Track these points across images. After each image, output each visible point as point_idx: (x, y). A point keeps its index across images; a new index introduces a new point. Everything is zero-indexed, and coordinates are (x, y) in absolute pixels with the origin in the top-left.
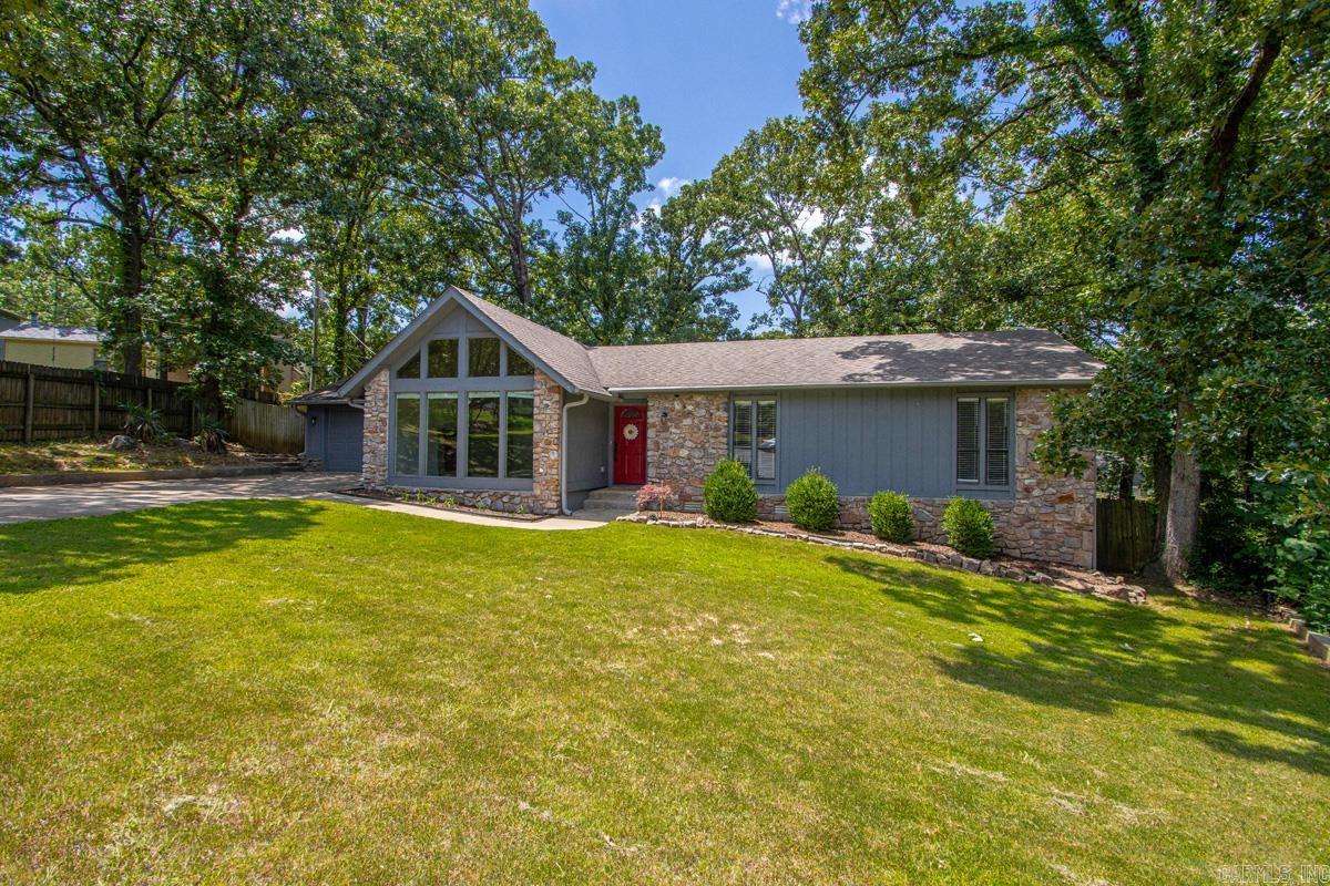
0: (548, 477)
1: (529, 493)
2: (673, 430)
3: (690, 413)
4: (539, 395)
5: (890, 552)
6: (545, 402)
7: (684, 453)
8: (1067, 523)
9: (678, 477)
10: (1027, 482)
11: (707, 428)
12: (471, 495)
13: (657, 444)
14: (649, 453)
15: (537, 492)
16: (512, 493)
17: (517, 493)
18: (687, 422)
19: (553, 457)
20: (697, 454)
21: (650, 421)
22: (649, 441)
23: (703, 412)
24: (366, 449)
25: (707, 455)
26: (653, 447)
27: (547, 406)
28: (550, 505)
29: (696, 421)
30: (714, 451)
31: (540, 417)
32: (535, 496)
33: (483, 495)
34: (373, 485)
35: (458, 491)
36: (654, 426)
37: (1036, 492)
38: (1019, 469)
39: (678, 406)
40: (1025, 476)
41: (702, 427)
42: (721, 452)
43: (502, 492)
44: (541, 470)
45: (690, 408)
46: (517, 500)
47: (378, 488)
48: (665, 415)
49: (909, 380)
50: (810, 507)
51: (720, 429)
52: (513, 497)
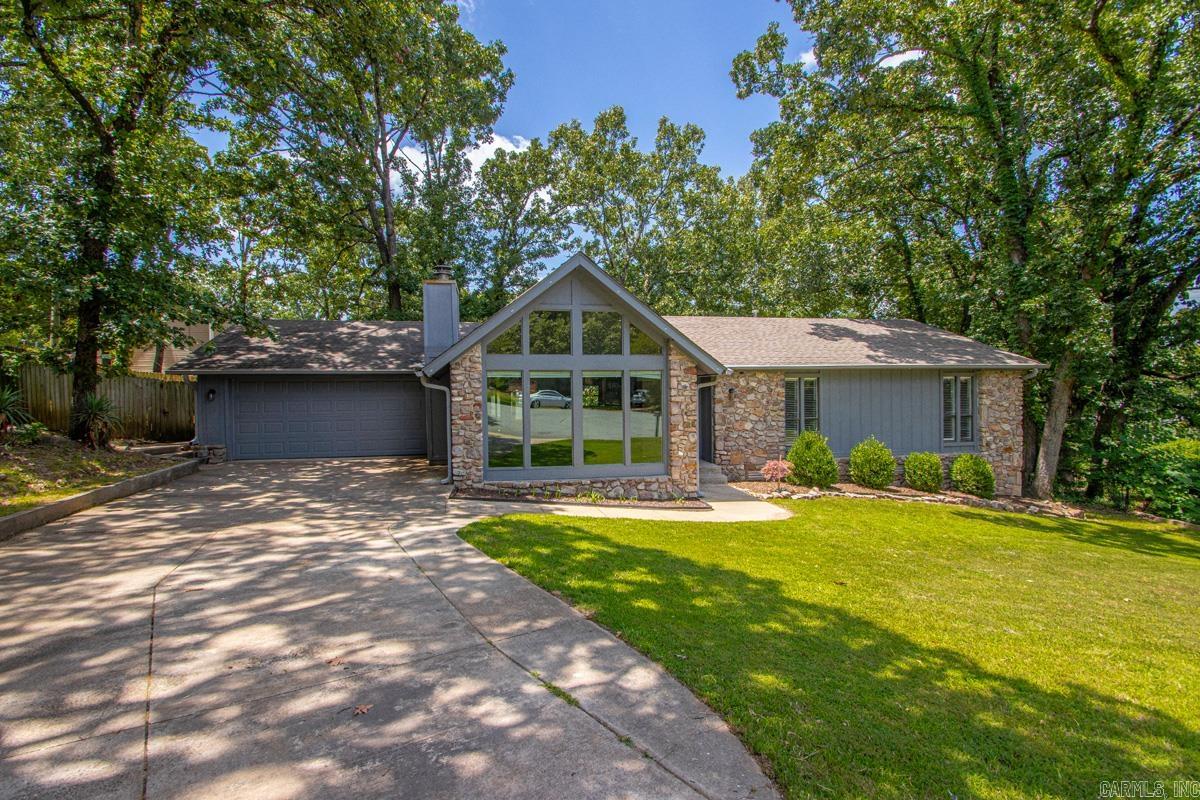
0: (687, 461)
1: (666, 478)
2: (739, 405)
3: (753, 388)
4: (677, 376)
5: (949, 502)
6: (683, 384)
7: (748, 426)
8: (1009, 467)
9: (743, 448)
10: (988, 439)
11: (768, 402)
12: (600, 485)
13: (724, 418)
14: (717, 427)
15: (676, 476)
16: (648, 479)
17: (654, 479)
18: (751, 397)
19: (692, 440)
20: (760, 426)
21: (717, 396)
22: (717, 416)
23: (764, 388)
24: (456, 440)
25: (770, 428)
26: (720, 421)
27: (685, 387)
28: (690, 488)
29: (759, 396)
30: (773, 423)
31: (678, 399)
32: (673, 481)
33: (614, 484)
34: (469, 482)
35: (584, 482)
36: (720, 401)
37: (993, 446)
38: (984, 430)
39: (742, 382)
40: (988, 434)
41: (764, 402)
42: (780, 424)
43: (637, 479)
44: (681, 454)
45: (754, 384)
46: (654, 487)
47: (475, 485)
48: (731, 391)
49: (921, 363)
50: (885, 470)
51: (779, 404)
52: (650, 483)
